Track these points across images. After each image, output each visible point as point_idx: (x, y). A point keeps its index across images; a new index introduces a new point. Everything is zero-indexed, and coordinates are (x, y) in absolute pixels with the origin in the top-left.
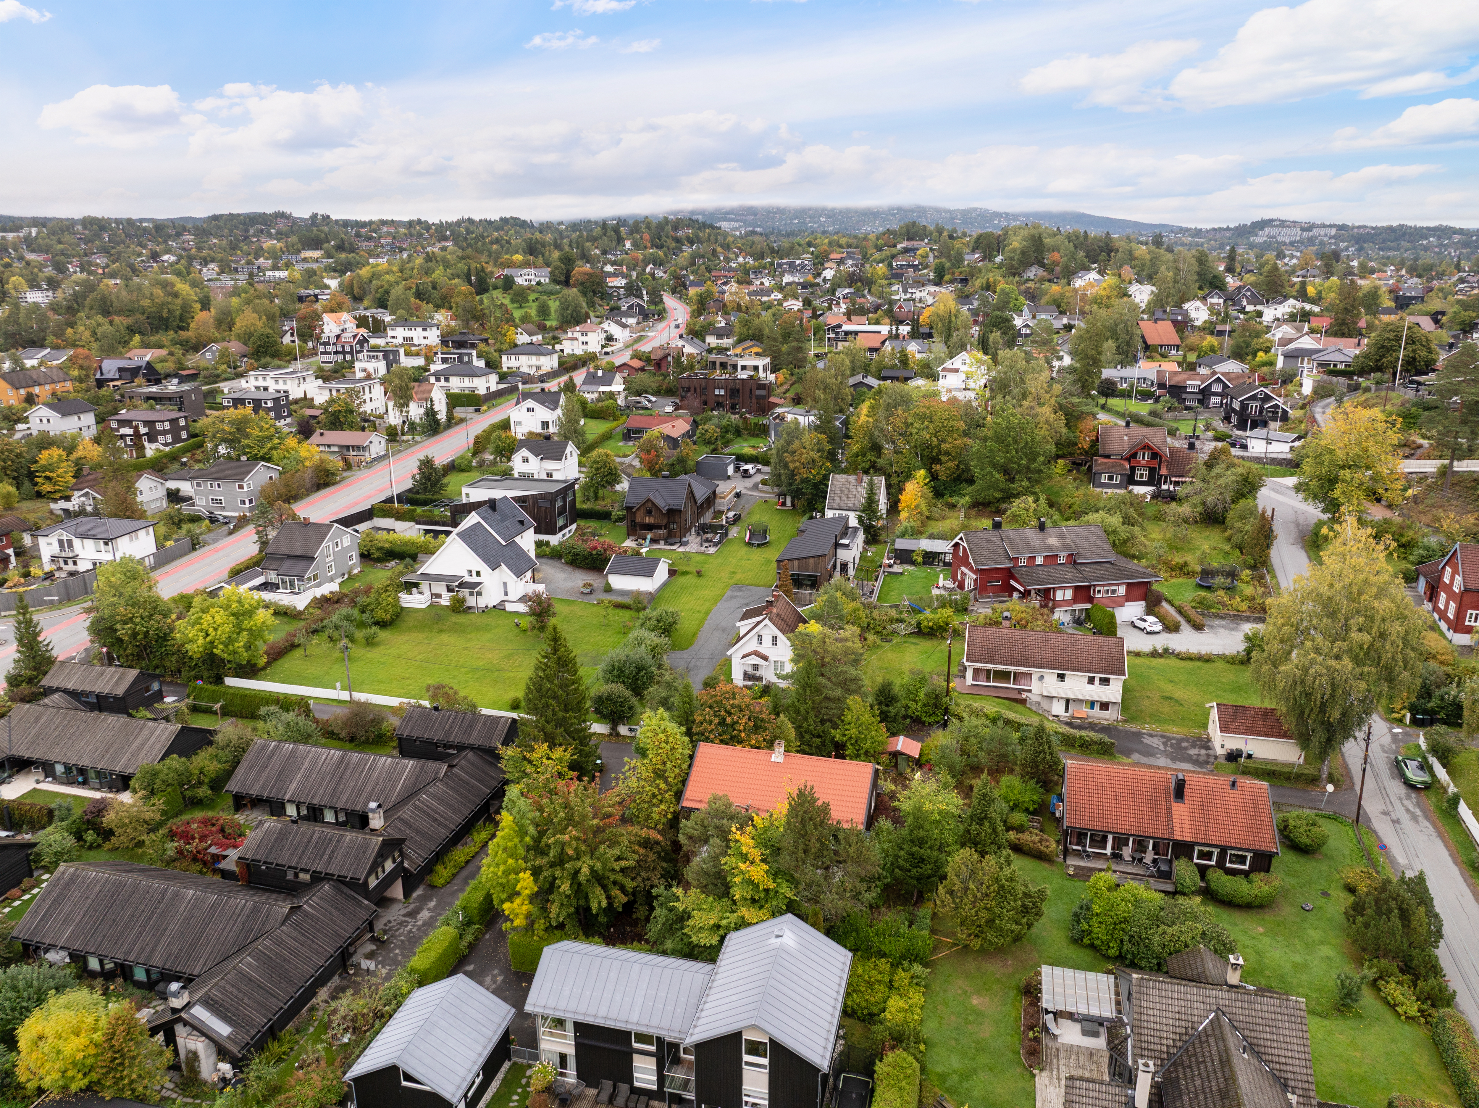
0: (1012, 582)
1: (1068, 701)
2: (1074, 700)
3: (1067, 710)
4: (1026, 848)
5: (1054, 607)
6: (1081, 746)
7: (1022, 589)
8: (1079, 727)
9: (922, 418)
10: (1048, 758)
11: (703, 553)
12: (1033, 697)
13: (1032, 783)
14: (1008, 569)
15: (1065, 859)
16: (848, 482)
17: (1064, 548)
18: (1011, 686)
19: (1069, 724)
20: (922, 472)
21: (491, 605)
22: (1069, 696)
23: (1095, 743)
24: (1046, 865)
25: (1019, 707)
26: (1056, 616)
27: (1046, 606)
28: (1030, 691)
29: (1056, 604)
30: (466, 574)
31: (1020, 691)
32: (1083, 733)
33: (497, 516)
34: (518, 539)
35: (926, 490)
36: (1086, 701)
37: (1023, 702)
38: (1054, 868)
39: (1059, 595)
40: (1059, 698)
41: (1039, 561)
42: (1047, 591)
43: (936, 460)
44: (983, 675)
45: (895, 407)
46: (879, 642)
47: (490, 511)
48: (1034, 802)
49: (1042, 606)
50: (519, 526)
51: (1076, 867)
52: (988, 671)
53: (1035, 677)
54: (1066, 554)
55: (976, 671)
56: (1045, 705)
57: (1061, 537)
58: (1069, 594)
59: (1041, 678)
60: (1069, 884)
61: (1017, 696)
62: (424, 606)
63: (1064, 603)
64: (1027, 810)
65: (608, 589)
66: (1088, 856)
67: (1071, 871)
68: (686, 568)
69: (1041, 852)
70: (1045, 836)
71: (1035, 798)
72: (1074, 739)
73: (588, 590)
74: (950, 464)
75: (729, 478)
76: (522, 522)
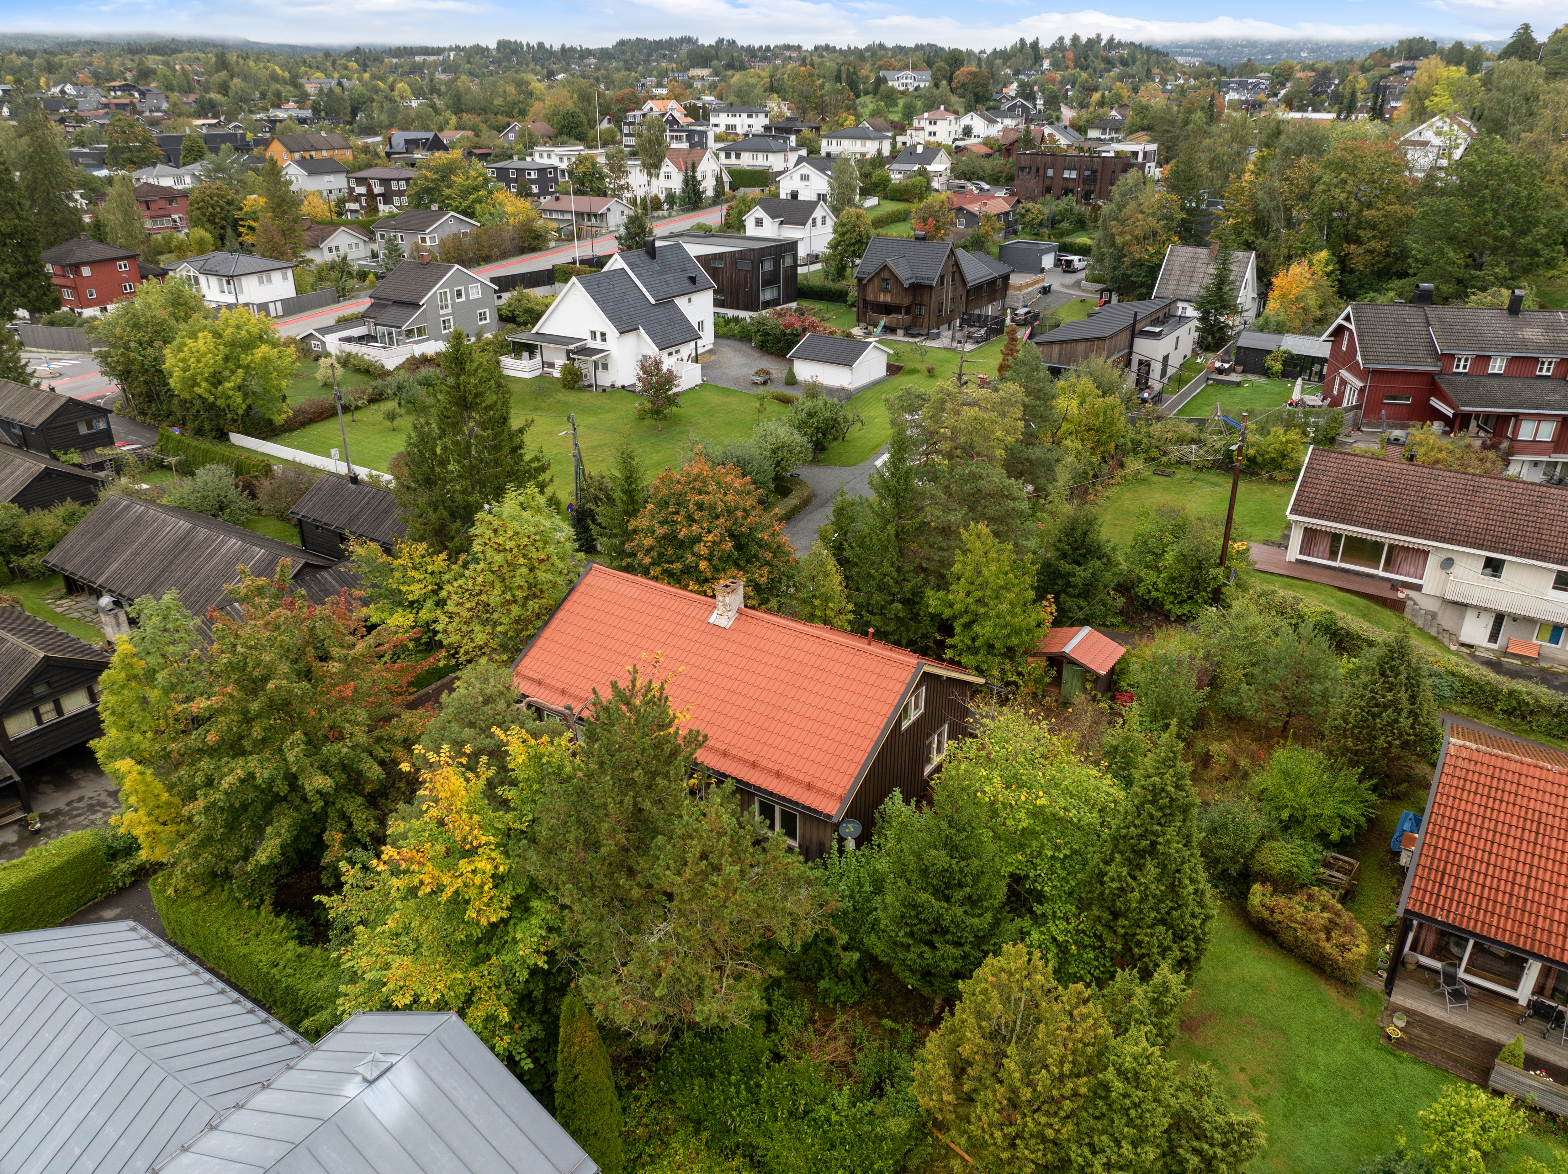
0: (1435, 402)
1: (1499, 618)
2: (1515, 619)
3: (1493, 638)
4: (1286, 936)
5: (1510, 452)
6: (1509, 713)
7: (1449, 412)
8: (1514, 674)
9: (1339, 166)
10: (1405, 722)
11: (954, 350)
12: (1424, 602)
13: (1350, 777)
14: (1430, 375)
15: (1389, 985)
16: (1195, 258)
17: (1554, 346)
18: (1380, 573)
19: (1494, 665)
20: (1324, 254)
21: (619, 384)
22: (1502, 608)
23: (1547, 710)
24: (1331, 993)
25: (1386, 615)
26: (1513, 470)
27: (1494, 447)
28: (1418, 588)
29: (1516, 447)
30: (588, 336)
31: (1395, 586)
32: (1520, 686)
33: (655, 266)
34: (681, 303)
35: (1325, 282)
36: (1543, 624)
37: (1398, 606)
38: (1352, 1007)
39: (1526, 431)
40: (1480, 610)
41: (1497, 366)
42: (1503, 420)
43: (1351, 238)
44: (1325, 545)
45: (1299, 155)
46: (1147, 473)
47: (646, 258)
48: (1345, 821)
49: (1484, 446)
50: (687, 284)
51: (1415, 1019)
52: (1336, 537)
53: (1433, 562)
54: (1556, 358)
55: (1310, 534)
56: (1446, 620)
57: (1550, 327)
58: (1547, 432)
59: (1448, 563)
60: (1381, 1063)
61: (1388, 594)
62: (527, 376)
63: (1534, 446)
64: (1322, 836)
65: (791, 381)
66: (1457, 996)
67: (1396, 1028)
68: (917, 366)
69: (1322, 956)
70: (1346, 917)
71: (1350, 811)
72: (1495, 694)
73: (760, 379)
74: (1373, 244)
75: (1042, 270)
76: (693, 280)
